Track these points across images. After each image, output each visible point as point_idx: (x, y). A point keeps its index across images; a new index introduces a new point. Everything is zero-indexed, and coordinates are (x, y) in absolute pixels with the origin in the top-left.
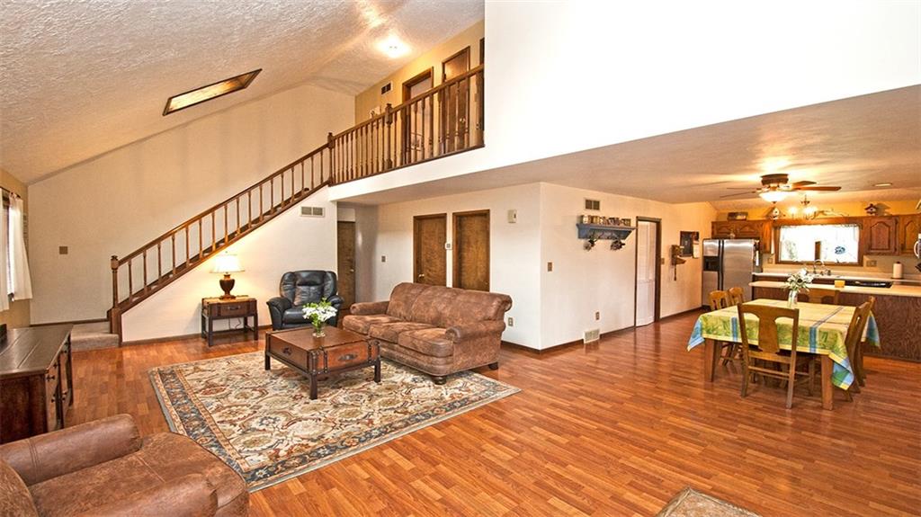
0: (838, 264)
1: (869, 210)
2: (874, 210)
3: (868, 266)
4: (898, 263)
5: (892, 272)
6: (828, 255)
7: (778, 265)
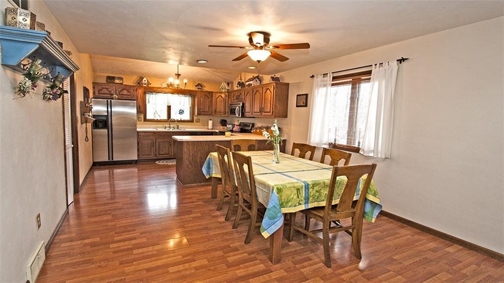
0: (181, 121)
1: (198, 87)
2: (200, 87)
3: (196, 122)
4: (211, 120)
5: (208, 126)
6: (175, 116)
7: (145, 122)
